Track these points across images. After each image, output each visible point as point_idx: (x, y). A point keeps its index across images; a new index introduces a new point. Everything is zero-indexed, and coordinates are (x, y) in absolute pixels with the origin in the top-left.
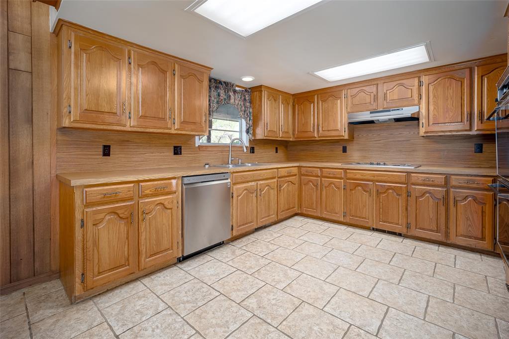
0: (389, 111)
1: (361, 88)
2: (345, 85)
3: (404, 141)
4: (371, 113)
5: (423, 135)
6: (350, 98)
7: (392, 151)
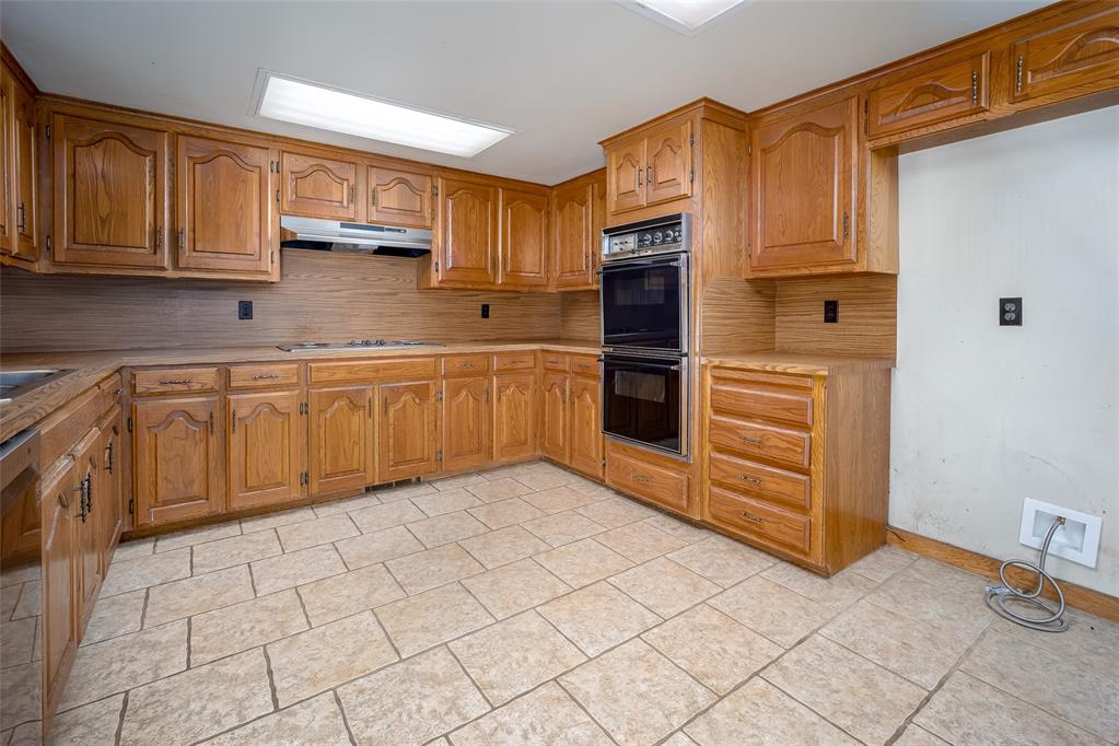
0: (382, 229)
1: (320, 161)
2: (274, 136)
3: (386, 294)
4: (343, 226)
5: (437, 285)
6: (289, 178)
7: (364, 314)
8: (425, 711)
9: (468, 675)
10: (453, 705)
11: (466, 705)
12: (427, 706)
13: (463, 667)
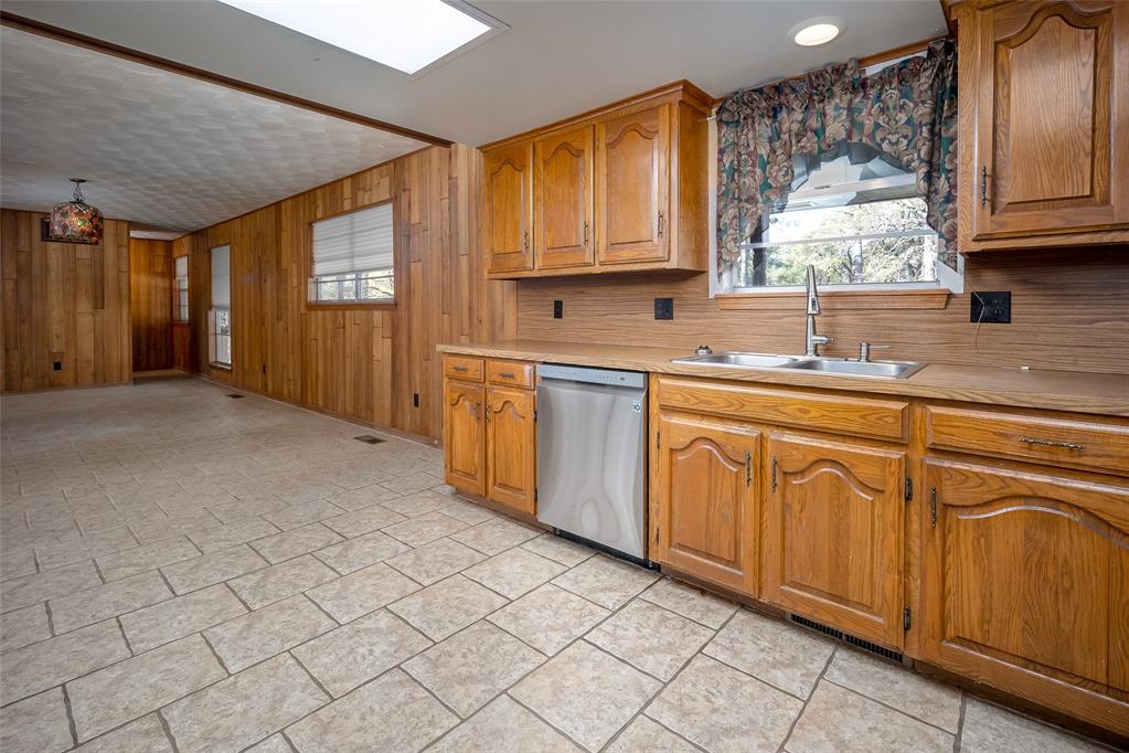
8: (459, 655)
9: (427, 689)
10: (435, 664)
11: (424, 664)
12: (458, 659)
13: (435, 696)
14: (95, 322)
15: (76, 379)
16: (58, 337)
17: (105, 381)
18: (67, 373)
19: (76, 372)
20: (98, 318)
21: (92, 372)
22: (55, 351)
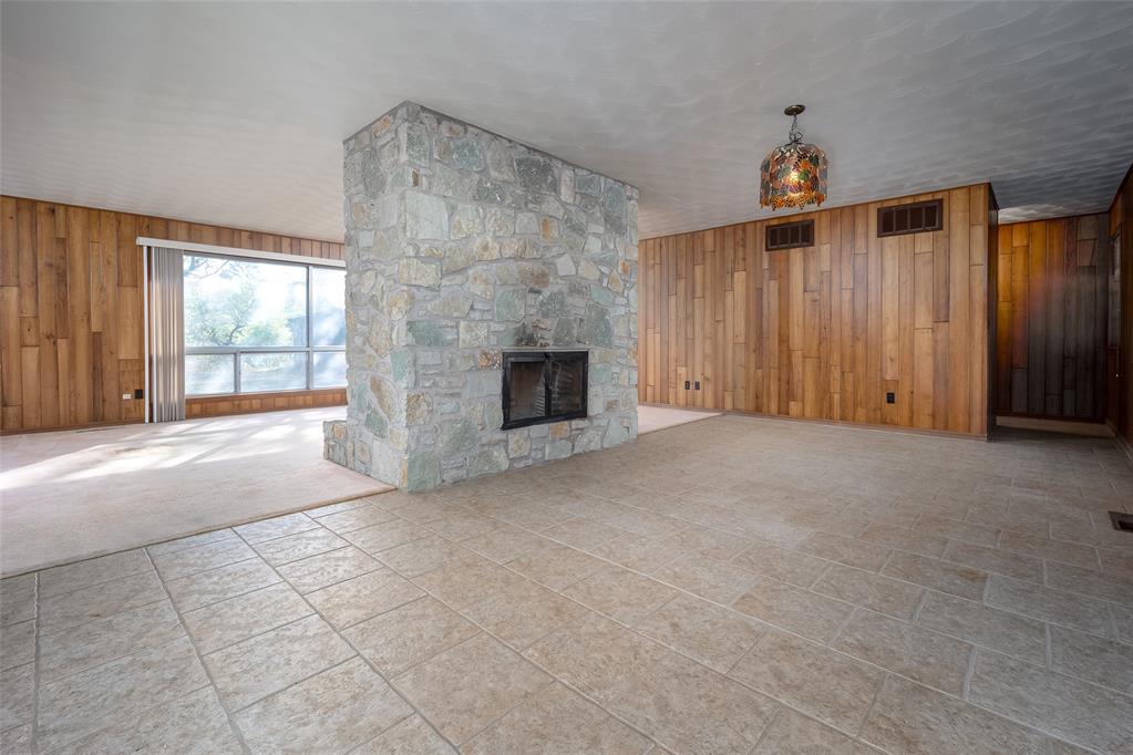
14: (936, 341)
15: (911, 418)
16: (892, 360)
17: (946, 428)
18: (900, 410)
19: (912, 412)
20: (940, 336)
21: (930, 412)
22: (888, 378)
